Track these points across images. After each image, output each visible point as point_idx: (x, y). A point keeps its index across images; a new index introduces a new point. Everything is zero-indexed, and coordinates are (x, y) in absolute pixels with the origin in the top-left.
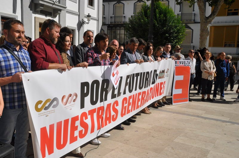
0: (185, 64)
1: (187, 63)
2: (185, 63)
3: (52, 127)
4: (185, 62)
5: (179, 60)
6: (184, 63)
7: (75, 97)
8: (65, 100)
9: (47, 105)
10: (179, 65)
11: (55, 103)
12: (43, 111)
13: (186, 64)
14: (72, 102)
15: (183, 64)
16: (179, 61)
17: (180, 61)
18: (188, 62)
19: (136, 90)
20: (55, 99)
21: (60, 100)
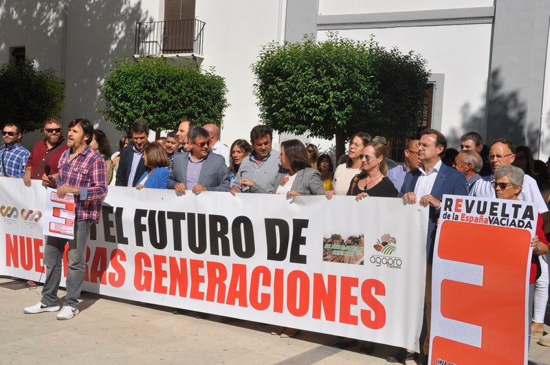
0: (500, 217)
1: (510, 211)
2: (499, 212)
3: (15, 237)
4: (500, 208)
5: (466, 194)
6: (493, 209)
7: (37, 216)
8: (25, 214)
9: (9, 212)
10: (459, 214)
11: (15, 213)
12: (6, 217)
13: (504, 215)
14: (34, 221)
15: (487, 215)
16: (464, 198)
17: (470, 198)
18: (517, 207)
19: (178, 246)
20: (14, 209)
21: (20, 212)
